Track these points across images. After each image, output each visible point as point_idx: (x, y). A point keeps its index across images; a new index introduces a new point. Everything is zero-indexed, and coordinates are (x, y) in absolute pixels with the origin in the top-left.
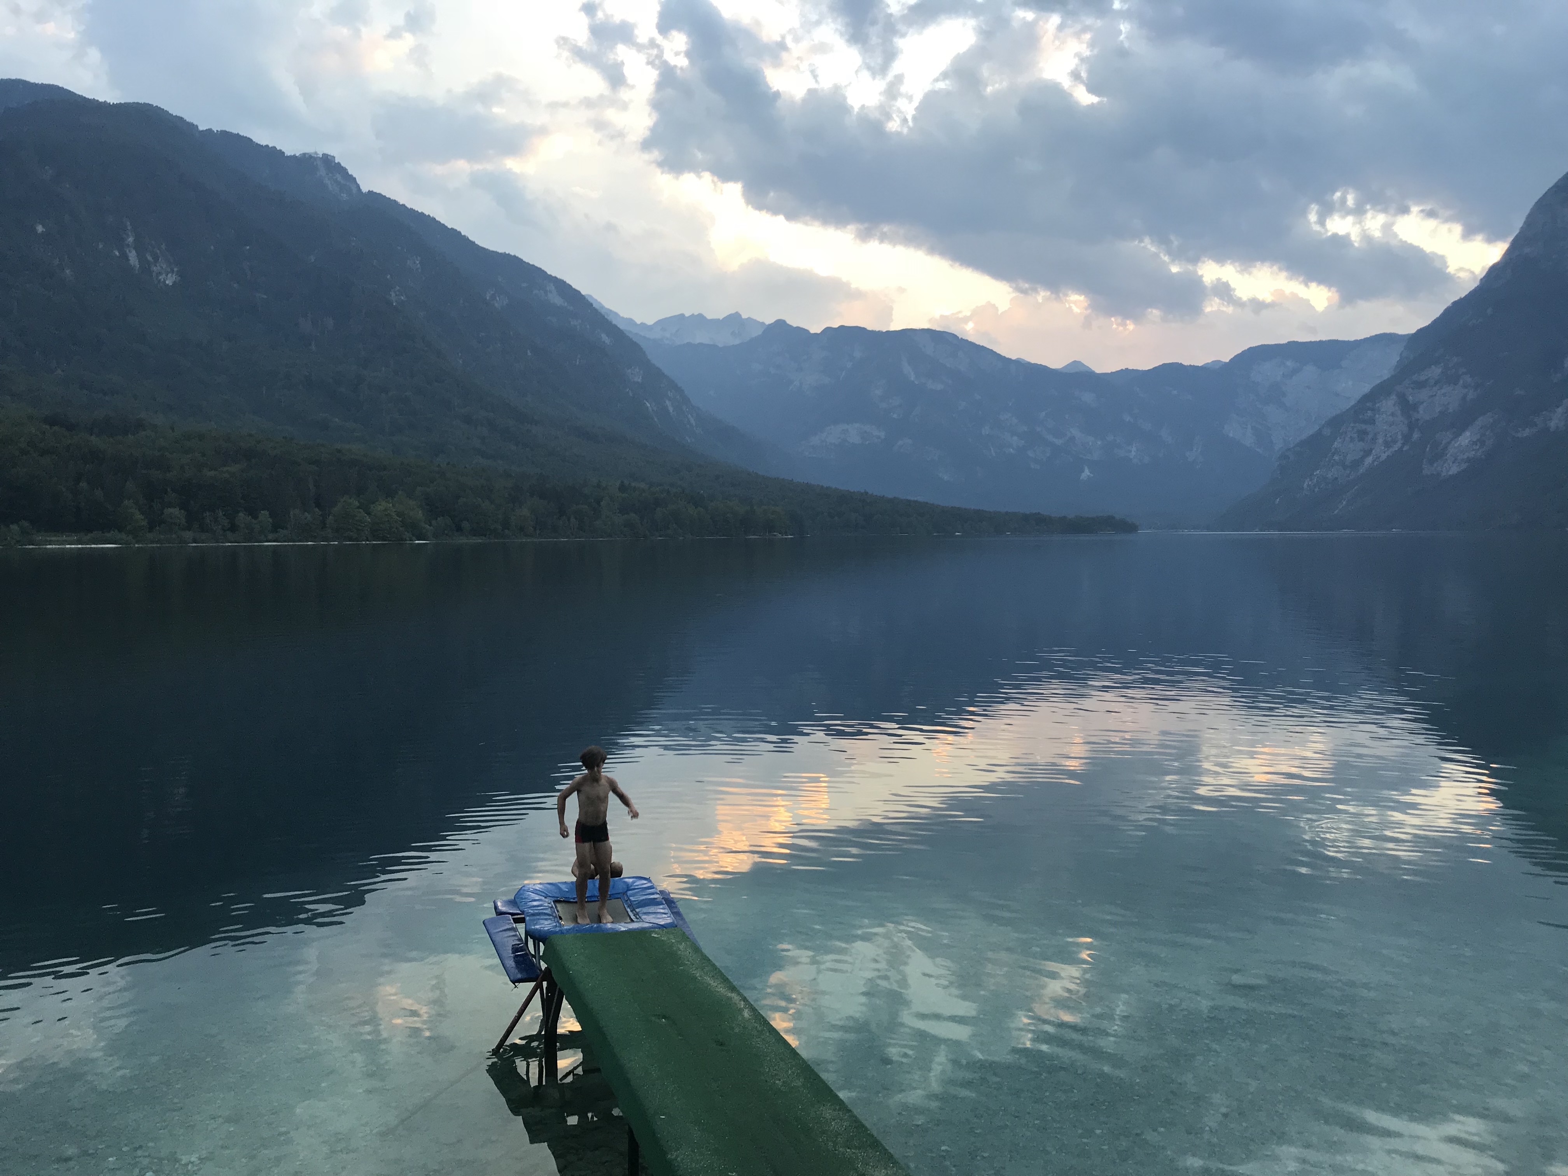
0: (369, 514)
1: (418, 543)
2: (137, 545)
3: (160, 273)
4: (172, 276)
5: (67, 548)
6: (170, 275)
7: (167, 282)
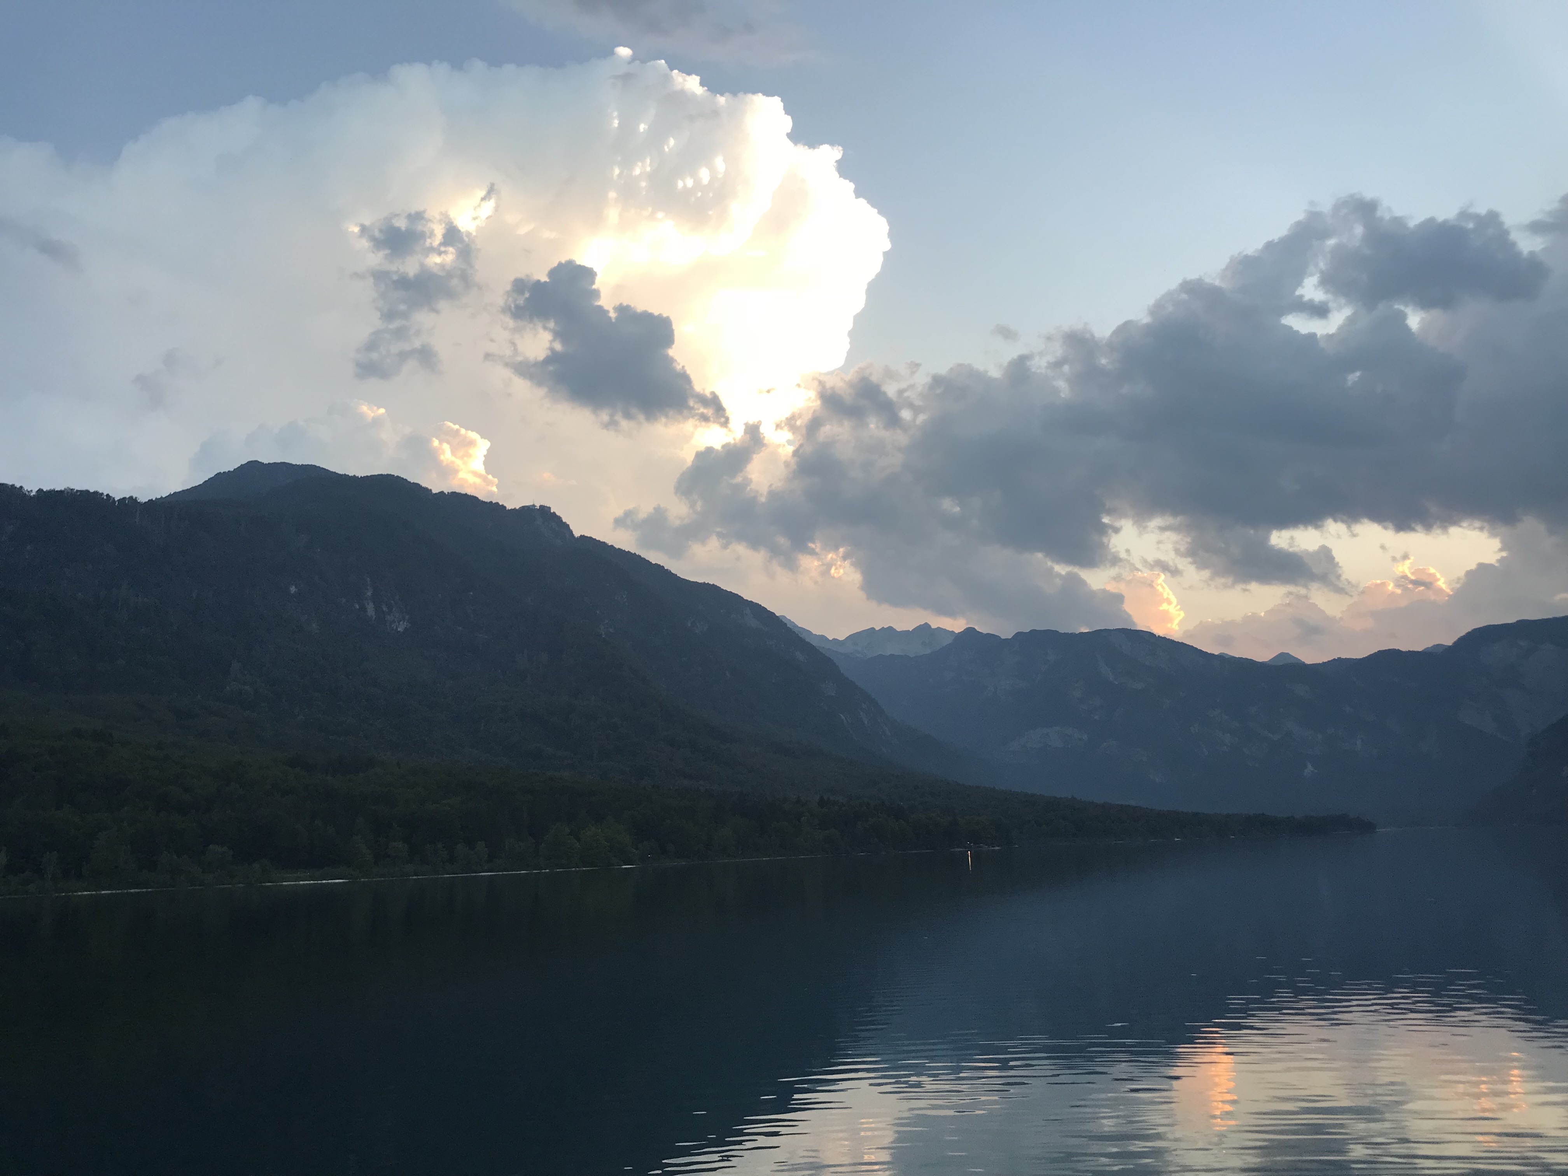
0: (579, 840)
1: (625, 868)
2: (362, 880)
3: (394, 621)
4: (404, 623)
5: (301, 885)
6: (401, 623)
7: (399, 630)
